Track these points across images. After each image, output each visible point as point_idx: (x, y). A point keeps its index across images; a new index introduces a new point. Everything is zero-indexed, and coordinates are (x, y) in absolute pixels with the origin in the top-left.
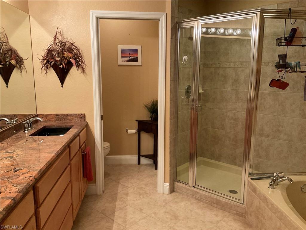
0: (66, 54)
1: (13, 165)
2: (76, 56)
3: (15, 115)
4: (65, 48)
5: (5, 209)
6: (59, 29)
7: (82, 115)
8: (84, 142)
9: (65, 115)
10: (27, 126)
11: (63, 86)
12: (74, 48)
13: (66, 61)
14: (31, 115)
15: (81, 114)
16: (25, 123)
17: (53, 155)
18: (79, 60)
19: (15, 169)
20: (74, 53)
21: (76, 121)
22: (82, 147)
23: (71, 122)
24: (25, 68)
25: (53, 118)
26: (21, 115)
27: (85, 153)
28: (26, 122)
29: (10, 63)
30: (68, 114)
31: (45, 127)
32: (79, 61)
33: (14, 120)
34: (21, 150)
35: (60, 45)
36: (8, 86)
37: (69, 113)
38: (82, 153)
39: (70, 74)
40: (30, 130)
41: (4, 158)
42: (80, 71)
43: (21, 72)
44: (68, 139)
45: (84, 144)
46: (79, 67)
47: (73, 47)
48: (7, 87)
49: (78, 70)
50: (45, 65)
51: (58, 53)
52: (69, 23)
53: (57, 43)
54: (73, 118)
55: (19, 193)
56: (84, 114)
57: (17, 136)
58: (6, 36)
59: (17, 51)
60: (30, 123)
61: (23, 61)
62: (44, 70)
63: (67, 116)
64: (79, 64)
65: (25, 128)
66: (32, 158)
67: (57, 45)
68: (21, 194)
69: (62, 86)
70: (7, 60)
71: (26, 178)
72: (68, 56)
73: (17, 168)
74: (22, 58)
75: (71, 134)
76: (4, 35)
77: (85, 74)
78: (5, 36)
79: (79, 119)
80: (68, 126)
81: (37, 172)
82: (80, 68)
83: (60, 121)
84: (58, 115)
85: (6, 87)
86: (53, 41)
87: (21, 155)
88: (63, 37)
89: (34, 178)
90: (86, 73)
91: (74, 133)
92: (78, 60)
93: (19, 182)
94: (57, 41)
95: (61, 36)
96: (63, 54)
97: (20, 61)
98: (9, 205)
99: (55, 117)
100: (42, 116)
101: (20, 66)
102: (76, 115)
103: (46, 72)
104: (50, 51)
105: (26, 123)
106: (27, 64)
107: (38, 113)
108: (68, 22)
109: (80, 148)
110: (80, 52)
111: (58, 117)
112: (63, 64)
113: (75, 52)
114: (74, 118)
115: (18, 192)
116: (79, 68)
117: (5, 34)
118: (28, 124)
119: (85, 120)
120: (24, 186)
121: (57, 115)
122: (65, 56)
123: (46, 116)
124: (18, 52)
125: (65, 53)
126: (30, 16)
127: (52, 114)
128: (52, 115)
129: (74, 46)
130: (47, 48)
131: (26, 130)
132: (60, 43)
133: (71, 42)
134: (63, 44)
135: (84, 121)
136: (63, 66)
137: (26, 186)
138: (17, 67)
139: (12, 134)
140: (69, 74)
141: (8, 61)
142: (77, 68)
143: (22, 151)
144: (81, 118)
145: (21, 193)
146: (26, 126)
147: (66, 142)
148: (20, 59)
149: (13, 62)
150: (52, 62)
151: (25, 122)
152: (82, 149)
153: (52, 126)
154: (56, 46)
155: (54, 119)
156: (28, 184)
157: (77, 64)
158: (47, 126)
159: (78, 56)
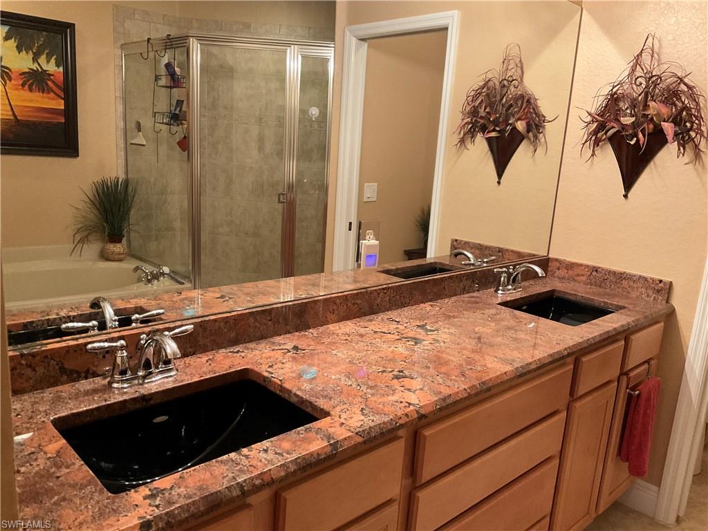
0: (654, 107)
1: (405, 362)
2: (684, 113)
3: (502, 249)
4: (657, 91)
5: (298, 461)
6: (650, 40)
7: (661, 285)
8: (648, 362)
9: (614, 273)
10: (504, 280)
11: (629, 195)
12: (683, 92)
13: (651, 126)
14: (534, 255)
15: (661, 281)
16: (502, 272)
17: (508, 368)
18: (692, 126)
19: (402, 371)
20: (680, 104)
21: (642, 298)
22: (632, 374)
23: (627, 298)
24: (546, 142)
25: (582, 275)
26: (512, 251)
27: (637, 392)
28: (504, 269)
29: (514, 128)
30: (625, 273)
31: (553, 291)
32: (691, 129)
33: (485, 260)
34: (451, 331)
35: (644, 83)
36: (501, 181)
37: (627, 271)
38: (627, 388)
39: (654, 163)
40: (509, 290)
41: (406, 338)
42: (686, 159)
43: (535, 151)
44: (581, 340)
45: (646, 366)
46: (686, 145)
47: (683, 87)
48: (499, 183)
49: (681, 155)
50: (594, 138)
51: (633, 105)
52: (684, 20)
53: (638, 78)
54: (635, 285)
55: (357, 433)
56: (671, 282)
57: (472, 297)
58: (522, 64)
59: (536, 99)
60: (514, 275)
61: (545, 124)
62: (590, 149)
63: (621, 277)
64: (687, 137)
65: (499, 284)
66: (455, 360)
67: (638, 83)
68: (360, 439)
69: (626, 196)
70: (510, 122)
71: (401, 402)
72: (658, 115)
73: (406, 373)
74: (545, 117)
75: (598, 329)
76: (518, 62)
77: (700, 168)
78: (519, 65)
79: (650, 292)
80: (612, 304)
81: (436, 399)
82: (687, 149)
83: (600, 286)
84: (596, 271)
85: (497, 184)
86: (627, 73)
87: (442, 344)
88: (659, 60)
89: (417, 412)
90: (703, 165)
91: (610, 329)
92: (688, 125)
93: (381, 406)
94: (639, 72)
95: (652, 56)
96: (646, 106)
97: (536, 125)
98: (315, 455)
99: (589, 273)
100: (558, 265)
101: (536, 137)
102: (646, 279)
103: (592, 155)
104: (614, 100)
105: (505, 272)
106: (551, 131)
107: (550, 256)
108: (682, 17)
109: (624, 373)
110: (698, 104)
111: (597, 275)
112: (640, 135)
113: (683, 103)
114: (638, 287)
115: (358, 430)
116: (684, 149)
117: (521, 61)
118: (510, 275)
119: (667, 302)
120: (378, 422)
121: (596, 269)
122: (651, 112)
123: (567, 265)
124: (539, 103)
125: (652, 104)
126: (584, 10)
127: (581, 265)
128: (582, 268)
129: (685, 84)
130: (606, 90)
131: (501, 288)
132: (645, 78)
133: (679, 75)
134: (653, 80)
135: (664, 302)
136: (638, 141)
137: (384, 423)
138: (529, 139)
139: (464, 291)
140: (652, 163)
141: (511, 124)
142: (679, 149)
143: (451, 334)
144: (658, 291)
145: (360, 435)
146: (502, 279)
147: (569, 348)
148: (540, 120)
149: (521, 126)
150: (613, 127)
151: (500, 270)
152: (629, 379)
153: (570, 294)
154: (634, 86)
155: (584, 278)
156: (391, 419)
157: (683, 137)
158: (560, 291)
159: (690, 115)
